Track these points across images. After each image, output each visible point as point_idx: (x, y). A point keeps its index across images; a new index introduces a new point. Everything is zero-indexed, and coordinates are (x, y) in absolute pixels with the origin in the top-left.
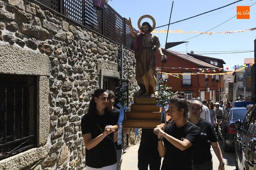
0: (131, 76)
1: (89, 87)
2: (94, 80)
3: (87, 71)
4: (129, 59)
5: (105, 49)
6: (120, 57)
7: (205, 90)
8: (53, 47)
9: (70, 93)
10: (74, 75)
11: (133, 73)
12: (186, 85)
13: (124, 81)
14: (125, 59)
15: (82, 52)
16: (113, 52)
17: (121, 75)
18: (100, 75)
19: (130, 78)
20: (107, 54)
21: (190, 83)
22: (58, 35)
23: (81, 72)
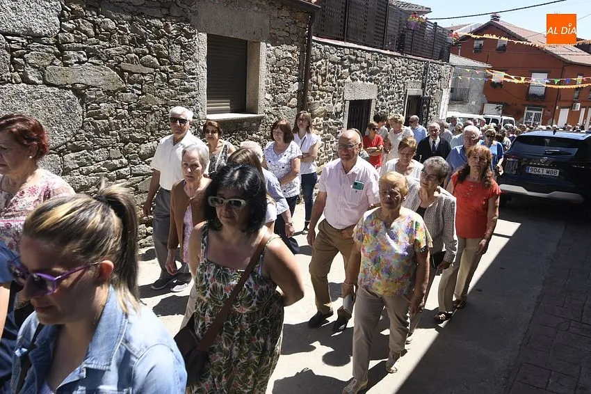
0: (435, 91)
1: (396, 106)
2: (401, 99)
3: (396, 93)
4: (435, 73)
5: (413, 70)
6: (425, 73)
7: (571, 107)
8: (380, 78)
10: (389, 97)
11: (438, 88)
13: (426, 98)
14: (430, 75)
15: (396, 78)
16: (420, 70)
17: (423, 92)
18: (405, 95)
19: (432, 94)
20: (413, 74)
22: (384, 70)
23: (393, 94)
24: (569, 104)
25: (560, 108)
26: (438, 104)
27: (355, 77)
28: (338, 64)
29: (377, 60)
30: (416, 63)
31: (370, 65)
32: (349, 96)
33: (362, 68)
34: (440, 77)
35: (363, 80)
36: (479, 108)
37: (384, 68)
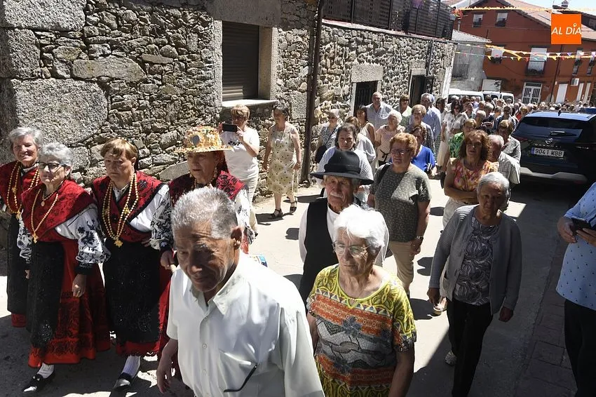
0: (438, 70)
1: (401, 86)
2: (405, 79)
3: (401, 73)
4: (438, 52)
5: (417, 50)
6: (429, 52)
7: (570, 82)
8: (386, 59)
9: (390, 91)
10: (394, 78)
11: (441, 67)
12: (534, 71)
13: (430, 78)
14: (434, 53)
15: (401, 58)
16: (424, 49)
17: (427, 71)
18: (410, 75)
19: (435, 73)
20: (418, 53)
21: (542, 68)
22: (389, 50)
23: (397, 75)
24: (568, 79)
25: (559, 83)
26: (441, 83)
27: (361, 59)
28: (346, 46)
29: (383, 41)
30: (420, 42)
31: (376, 46)
32: (357, 78)
33: (369, 49)
34: (443, 56)
35: (369, 61)
36: (478, 84)
37: (390, 48)
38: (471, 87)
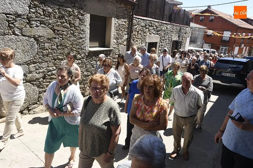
0: (184, 39)
1: (168, 45)
2: (169, 42)
3: (168, 39)
4: (184, 31)
5: (175, 30)
6: (180, 31)
8: (161, 33)
9: (163, 47)
10: (164, 41)
11: (185, 37)
12: (225, 41)
13: (180, 42)
14: (182, 32)
15: (168, 33)
16: (178, 30)
17: (179, 39)
18: (171, 40)
19: (183, 40)
20: (175, 31)
21: (228, 40)
22: (163, 30)
23: (166, 40)
24: (239, 45)
25: (235, 46)
26: (185, 44)
27: (151, 32)
28: (144, 27)
29: (160, 25)
30: (176, 27)
31: (157, 27)
32: (148, 40)
33: (154, 29)
34: (186, 33)
35: (154, 34)
36: (201, 45)
37: (163, 29)
38: (198, 46)
